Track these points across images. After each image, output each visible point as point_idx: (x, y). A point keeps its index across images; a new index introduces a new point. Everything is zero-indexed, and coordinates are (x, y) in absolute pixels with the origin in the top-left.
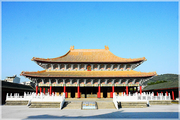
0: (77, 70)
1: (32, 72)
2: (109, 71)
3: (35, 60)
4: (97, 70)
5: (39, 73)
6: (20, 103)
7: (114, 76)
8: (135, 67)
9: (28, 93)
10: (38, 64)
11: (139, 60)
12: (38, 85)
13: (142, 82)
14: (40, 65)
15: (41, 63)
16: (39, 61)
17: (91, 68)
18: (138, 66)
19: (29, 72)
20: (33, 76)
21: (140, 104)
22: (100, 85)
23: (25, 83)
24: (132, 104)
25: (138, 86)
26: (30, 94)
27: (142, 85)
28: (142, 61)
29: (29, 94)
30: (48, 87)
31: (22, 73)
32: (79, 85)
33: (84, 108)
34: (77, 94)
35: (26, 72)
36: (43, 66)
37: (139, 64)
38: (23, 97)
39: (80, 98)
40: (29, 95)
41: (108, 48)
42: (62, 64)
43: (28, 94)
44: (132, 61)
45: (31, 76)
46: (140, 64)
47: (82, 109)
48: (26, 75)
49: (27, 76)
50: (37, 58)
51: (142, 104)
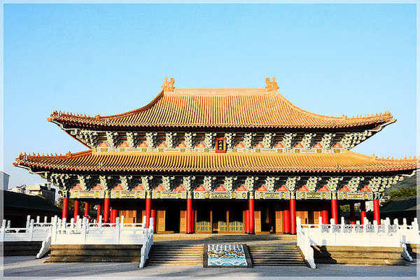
0: (184, 150)
1: (50, 155)
2: (280, 154)
3: (60, 121)
4: (245, 150)
5: (73, 158)
6: (16, 248)
7: (294, 168)
8: (359, 142)
9: (38, 218)
10: (69, 132)
11: (371, 121)
12: (68, 194)
13: (381, 185)
14: (74, 136)
15: (76, 130)
16: (69, 124)
17: (225, 145)
18: (367, 137)
19: (41, 155)
20: (54, 166)
21: (381, 255)
22: (254, 195)
23: (24, 189)
24: (356, 255)
25: (367, 200)
26: (45, 223)
27: (381, 196)
28: (381, 123)
29: (42, 221)
30: (100, 202)
31: (21, 157)
32: (192, 194)
33: (210, 262)
34: (184, 222)
35: (32, 155)
36: (84, 137)
37: (370, 134)
38: (24, 231)
39: (193, 232)
40: (42, 224)
41: (276, 83)
42: (140, 133)
43: (38, 222)
44: (350, 123)
45: (48, 168)
46: (374, 133)
47: (206, 266)
48: (33, 164)
49: (35, 169)
50: (64, 115)
51: (386, 255)
